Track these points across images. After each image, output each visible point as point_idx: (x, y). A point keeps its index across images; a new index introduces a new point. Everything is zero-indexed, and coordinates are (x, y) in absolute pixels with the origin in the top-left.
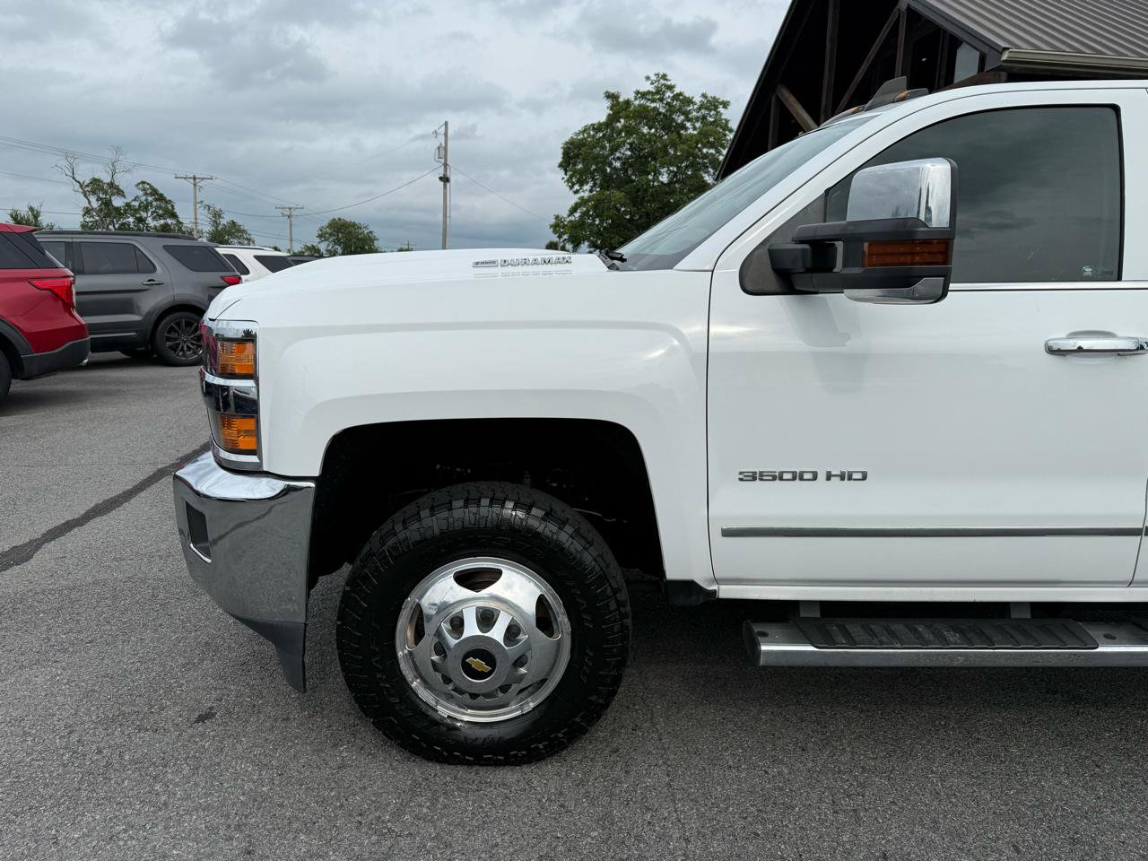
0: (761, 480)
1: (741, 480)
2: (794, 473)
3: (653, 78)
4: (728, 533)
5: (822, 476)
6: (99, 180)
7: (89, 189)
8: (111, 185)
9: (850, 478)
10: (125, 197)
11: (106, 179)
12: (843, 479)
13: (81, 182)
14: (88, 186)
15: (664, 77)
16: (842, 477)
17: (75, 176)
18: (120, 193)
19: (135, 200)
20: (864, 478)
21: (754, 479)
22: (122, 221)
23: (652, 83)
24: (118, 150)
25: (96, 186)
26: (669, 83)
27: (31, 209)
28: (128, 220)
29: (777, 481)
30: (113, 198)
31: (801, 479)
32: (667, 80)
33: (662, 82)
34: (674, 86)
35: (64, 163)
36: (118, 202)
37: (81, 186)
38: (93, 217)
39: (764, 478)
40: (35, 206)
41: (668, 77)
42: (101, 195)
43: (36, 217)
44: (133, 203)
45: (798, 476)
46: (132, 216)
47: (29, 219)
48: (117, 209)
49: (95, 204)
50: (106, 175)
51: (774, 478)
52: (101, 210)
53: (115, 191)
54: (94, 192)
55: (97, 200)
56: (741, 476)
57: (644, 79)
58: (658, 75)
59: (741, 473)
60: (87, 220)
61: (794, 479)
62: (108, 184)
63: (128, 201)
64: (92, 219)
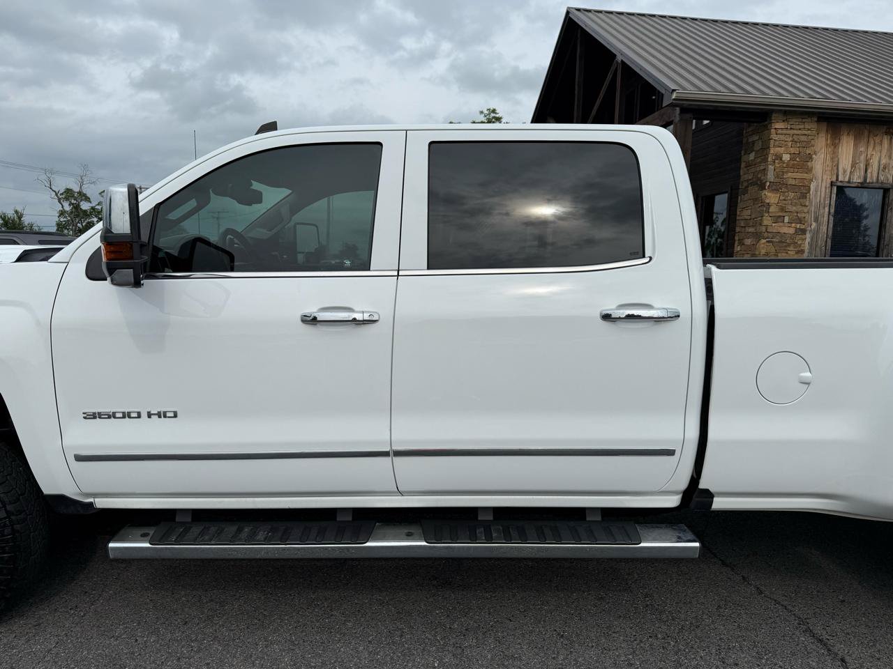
0: (100, 418)
1: (85, 418)
2: (124, 413)
3: (486, 112)
4: (79, 458)
5: (144, 415)
6: (71, 190)
7: (63, 196)
8: (80, 193)
9: (165, 416)
10: (91, 202)
11: (76, 189)
12: (160, 417)
13: (57, 191)
14: (62, 194)
15: (494, 111)
16: (159, 415)
17: (53, 188)
18: (88, 199)
19: (98, 205)
20: (175, 416)
21: (95, 418)
22: (88, 220)
23: (485, 116)
24: (85, 167)
25: (69, 193)
26: (497, 116)
27: (16, 212)
28: (93, 219)
29: (112, 419)
30: (81, 203)
31: (130, 417)
32: (496, 113)
33: (493, 115)
34: (501, 118)
35: (43, 177)
36: (85, 206)
37: (56, 195)
38: (65, 217)
39: (103, 416)
40: (19, 210)
41: (497, 112)
42: (73, 201)
43: (20, 217)
44: (97, 207)
45: (127, 415)
46: (96, 217)
47: (14, 218)
48: (85, 211)
49: (67, 208)
50: (76, 186)
51: (109, 417)
52: (72, 212)
53: (83, 198)
54: (67, 199)
55: (70, 205)
56: (85, 415)
57: (478, 113)
58: (489, 110)
59: (84, 413)
60: (62, 220)
61: (124, 417)
62: (78, 193)
63: (94, 205)
64: (65, 219)
